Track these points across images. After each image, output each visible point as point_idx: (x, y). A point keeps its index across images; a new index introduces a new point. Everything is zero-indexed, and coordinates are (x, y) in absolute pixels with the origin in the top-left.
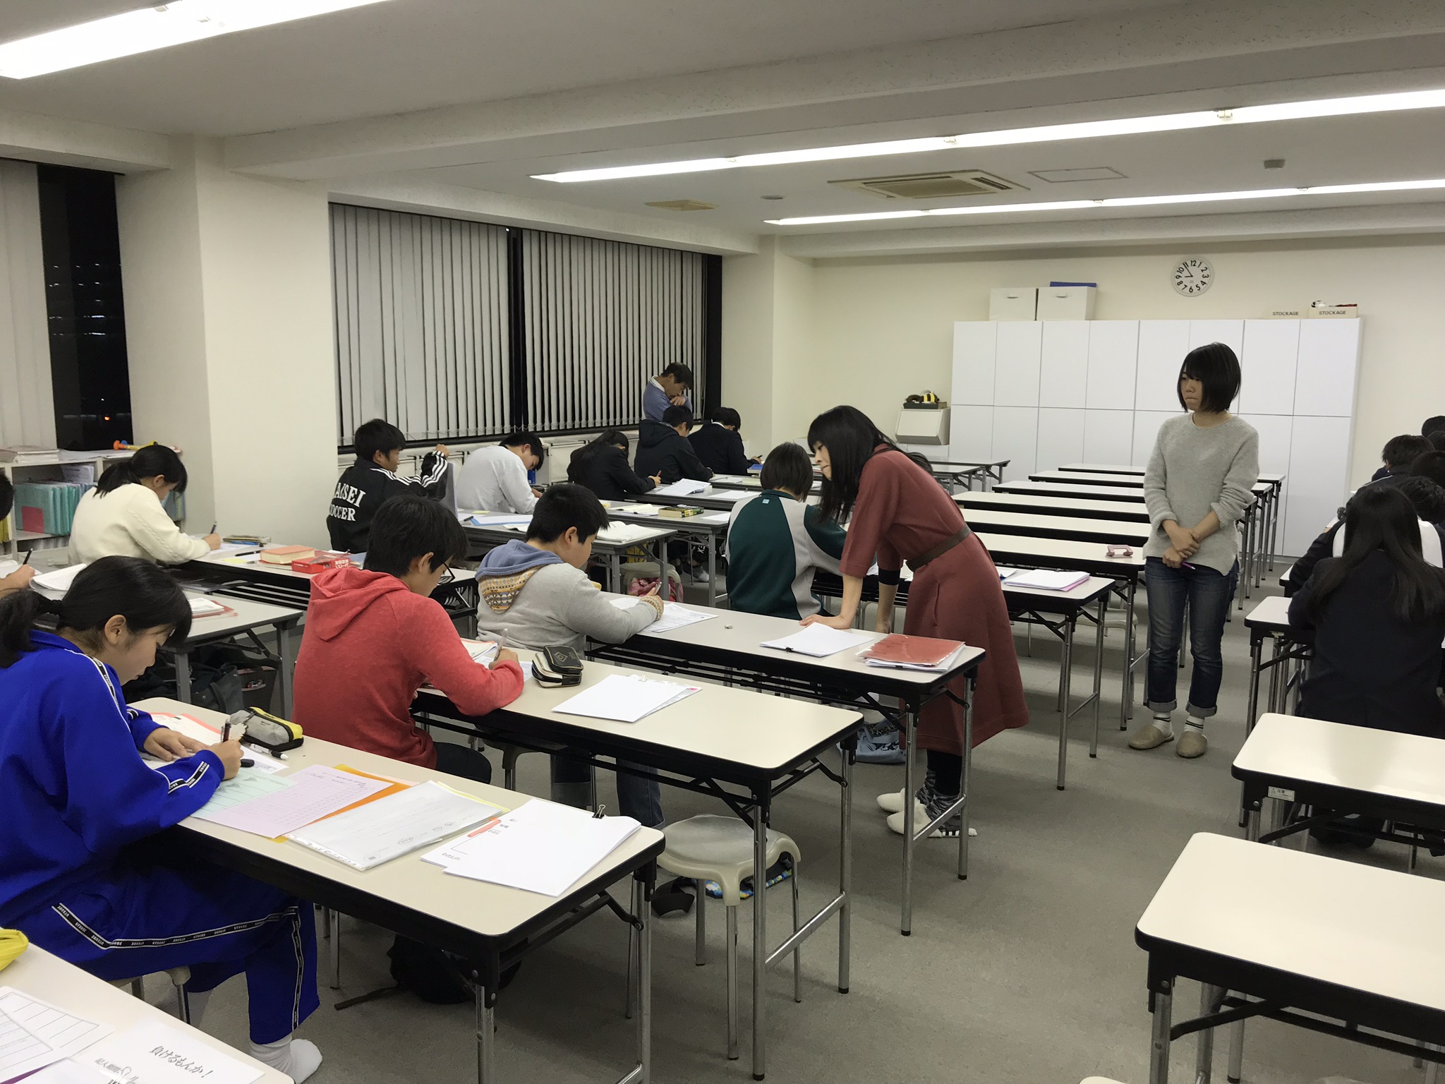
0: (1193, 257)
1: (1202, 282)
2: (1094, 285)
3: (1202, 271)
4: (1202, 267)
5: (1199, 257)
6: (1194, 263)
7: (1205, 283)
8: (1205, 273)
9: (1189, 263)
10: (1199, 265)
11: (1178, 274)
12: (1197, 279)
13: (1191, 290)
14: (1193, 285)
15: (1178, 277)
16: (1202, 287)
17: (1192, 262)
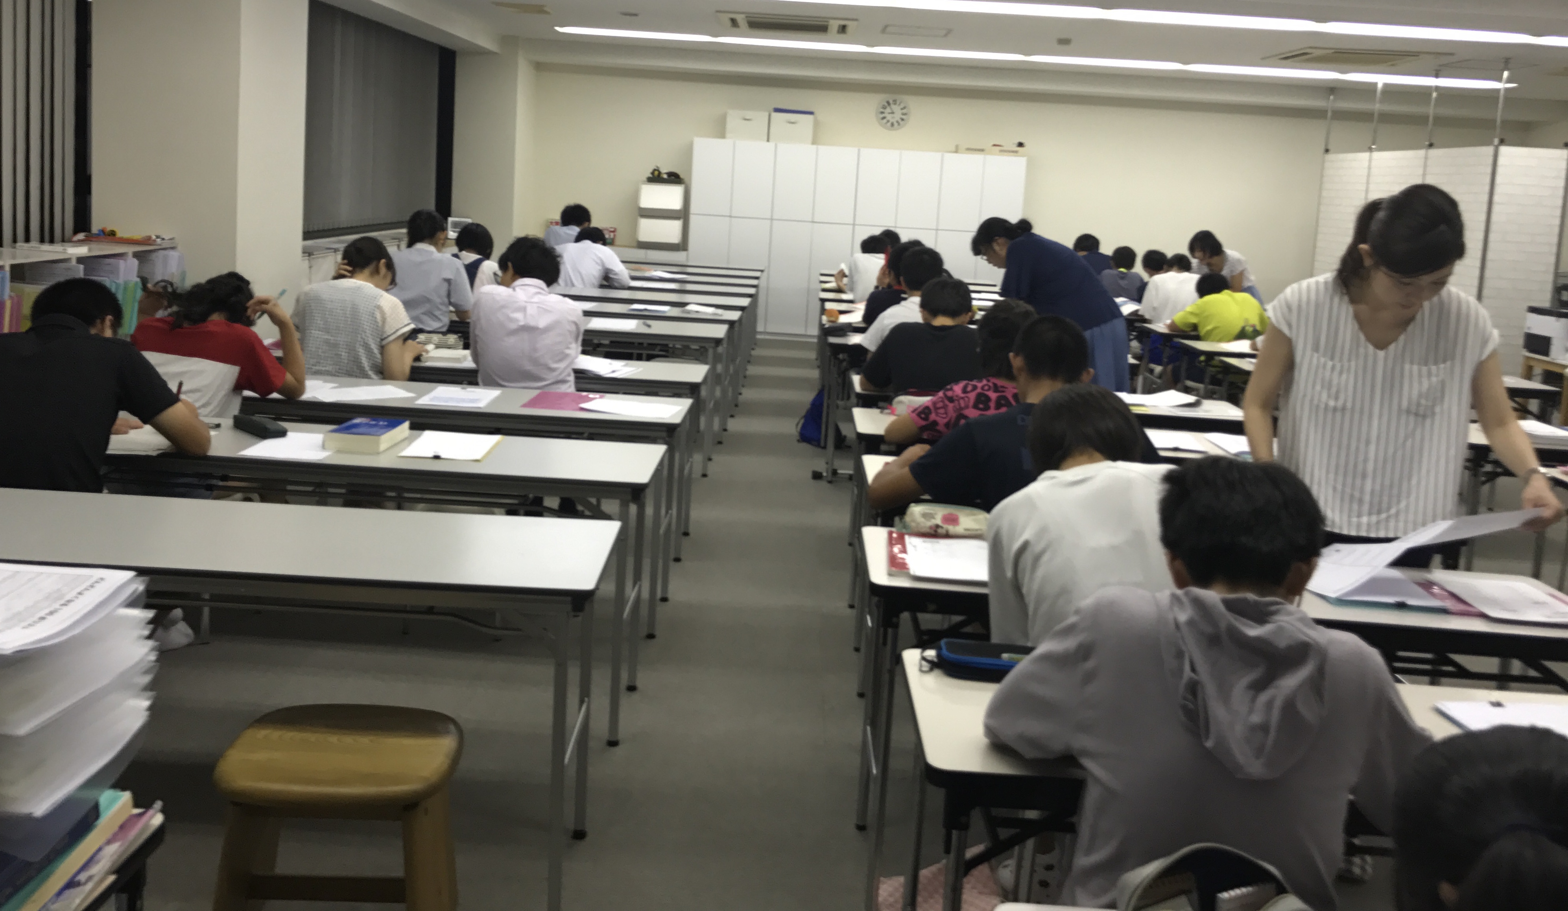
0: (895, 96)
1: (901, 118)
2: (813, 113)
3: (902, 109)
4: (902, 106)
5: (899, 97)
8: (904, 111)
10: (899, 104)
11: (882, 110)
12: (898, 116)
13: (892, 125)
14: (894, 121)
15: (882, 113)
16: (901, 123)
17: (894, 101)
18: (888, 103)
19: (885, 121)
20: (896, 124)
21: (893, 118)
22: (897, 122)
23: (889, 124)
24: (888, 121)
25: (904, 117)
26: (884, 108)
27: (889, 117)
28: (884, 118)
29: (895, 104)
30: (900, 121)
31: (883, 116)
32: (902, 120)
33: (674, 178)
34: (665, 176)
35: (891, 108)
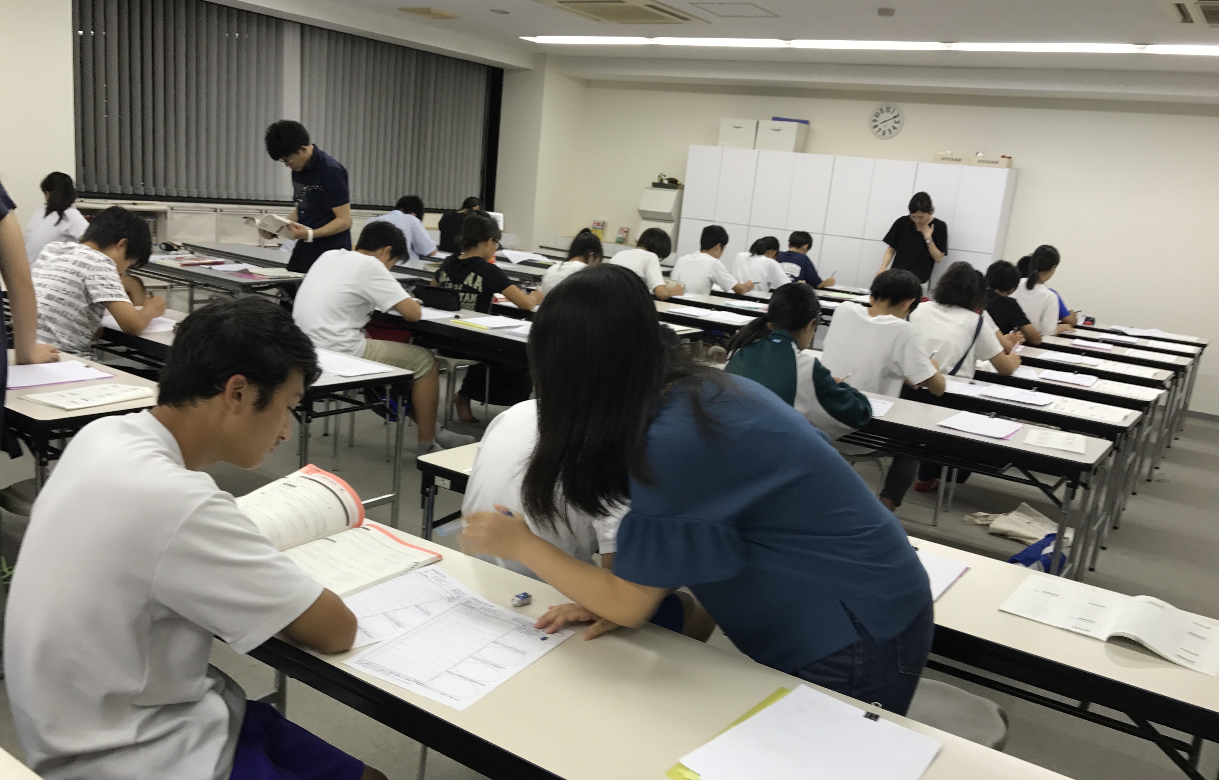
0: (888, 105)
1: (893, 126)
2: (806, 122)
3: (895, 117)
4: (895, 114)
5: (893, 105)
7: (896, 128)
8: (897, 119)
9: (885, 109)
10: (892, 112)
11: (875, 118)
12: (890, 124)
13: (884, 133)
14: (886, 129)
15: (875, 121)
16: (893, 131)
17: (887, 108)
18: (881, 110)
19: (877, 129)
20: (887, 133)
21: (885, 126)
22: (889, 130)
23: (881, 132)
24: (880, 129)
25: (896, 125)
26: (877, 115)
27: (880, 126)
28: (876, 126)
29: (888, 112)
30: (892, 129)
31: (875, 124)
32: (894, 128)
33: (673, 184)
34: (666, 182)
35: (884, 116)
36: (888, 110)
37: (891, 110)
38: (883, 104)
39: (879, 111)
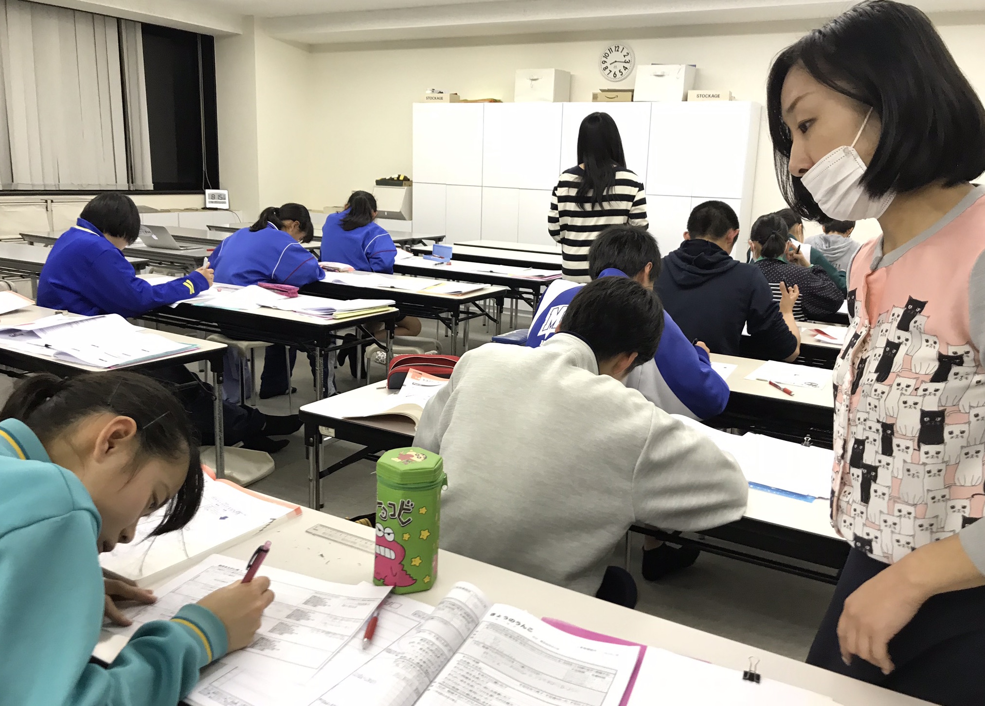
0: (616, 43)
1: (624, 67)
3: (624, 56)
4: (625, 53)
5: (622, 43)
6: (617, 48)
7: (626, 68)
8: (627, 58)
9: (613, 49)
10: (621, 52)
11: (605, 59)
12: (620, 66)
13: (615, 75)
14: (617, 70)
15: (605, 62)
16: (623, 72)
19: (607, 71)
20: (618, 74)
21: (615, 67)
22: (620, 71)
23: (612, 73)
24: (611, 71)
25: (628, 65)
26: (606, 56)
27: (611, 67)
28: (606, 68)
29: (618, 51)
30: (623, 70)
31: (604, 66)
35: (615, 56)
36: (617, 49)
37: (620, 50)
38: (611, 44)
39: (609, 53)
